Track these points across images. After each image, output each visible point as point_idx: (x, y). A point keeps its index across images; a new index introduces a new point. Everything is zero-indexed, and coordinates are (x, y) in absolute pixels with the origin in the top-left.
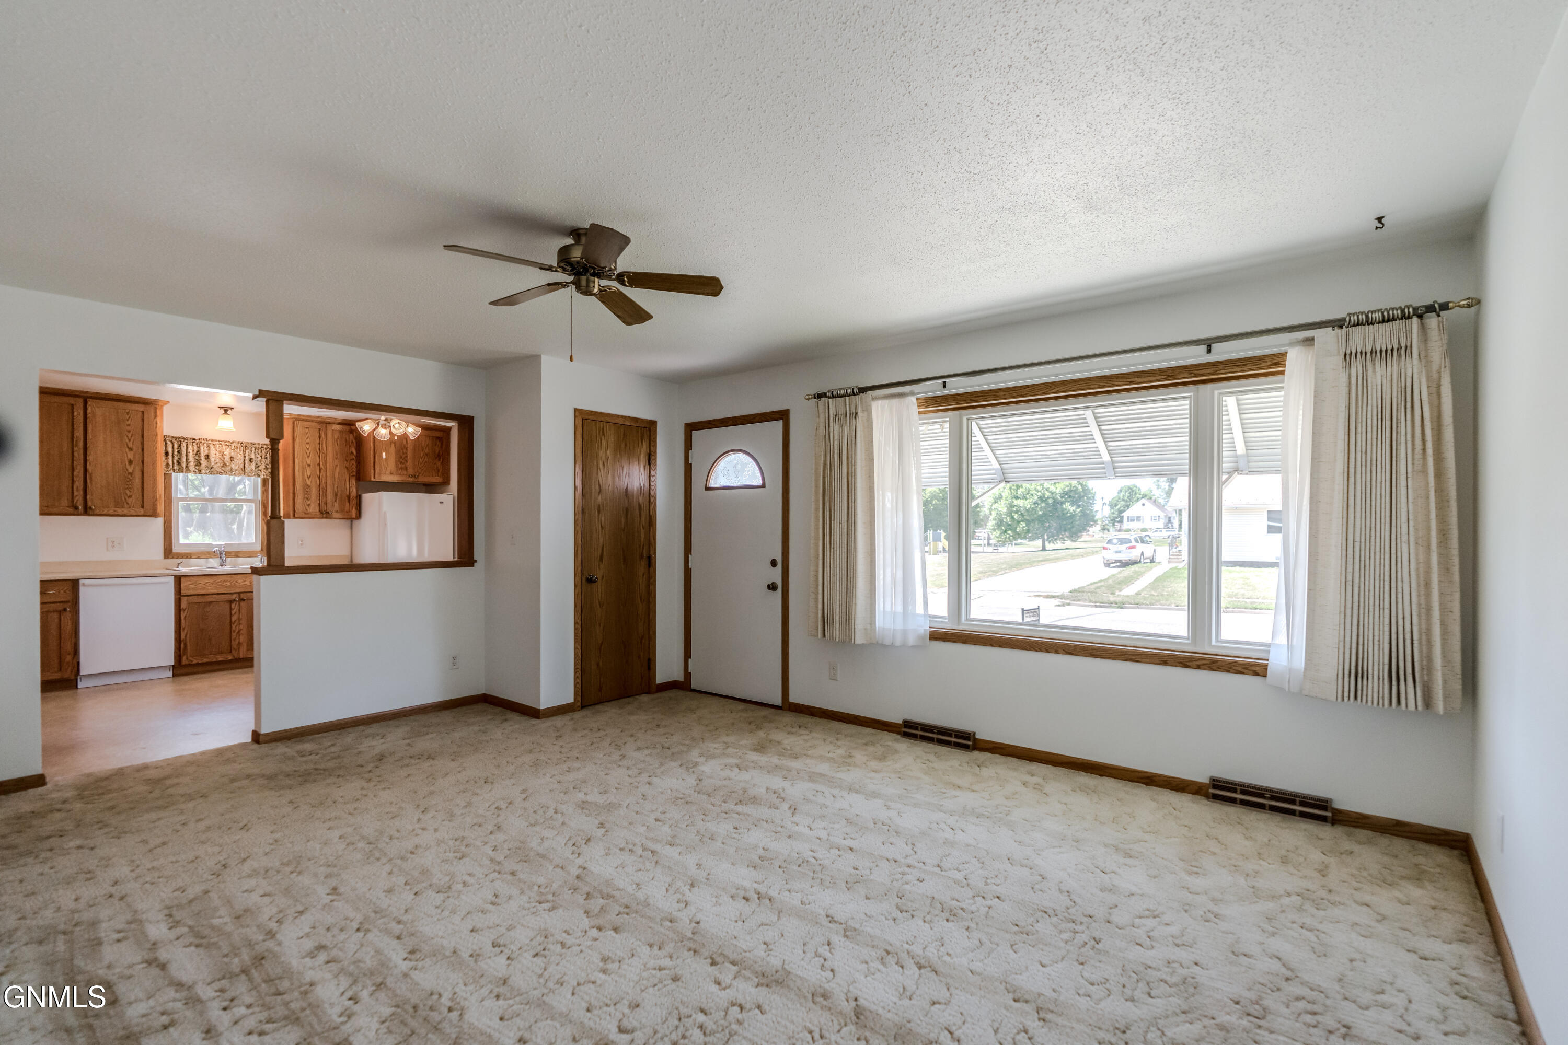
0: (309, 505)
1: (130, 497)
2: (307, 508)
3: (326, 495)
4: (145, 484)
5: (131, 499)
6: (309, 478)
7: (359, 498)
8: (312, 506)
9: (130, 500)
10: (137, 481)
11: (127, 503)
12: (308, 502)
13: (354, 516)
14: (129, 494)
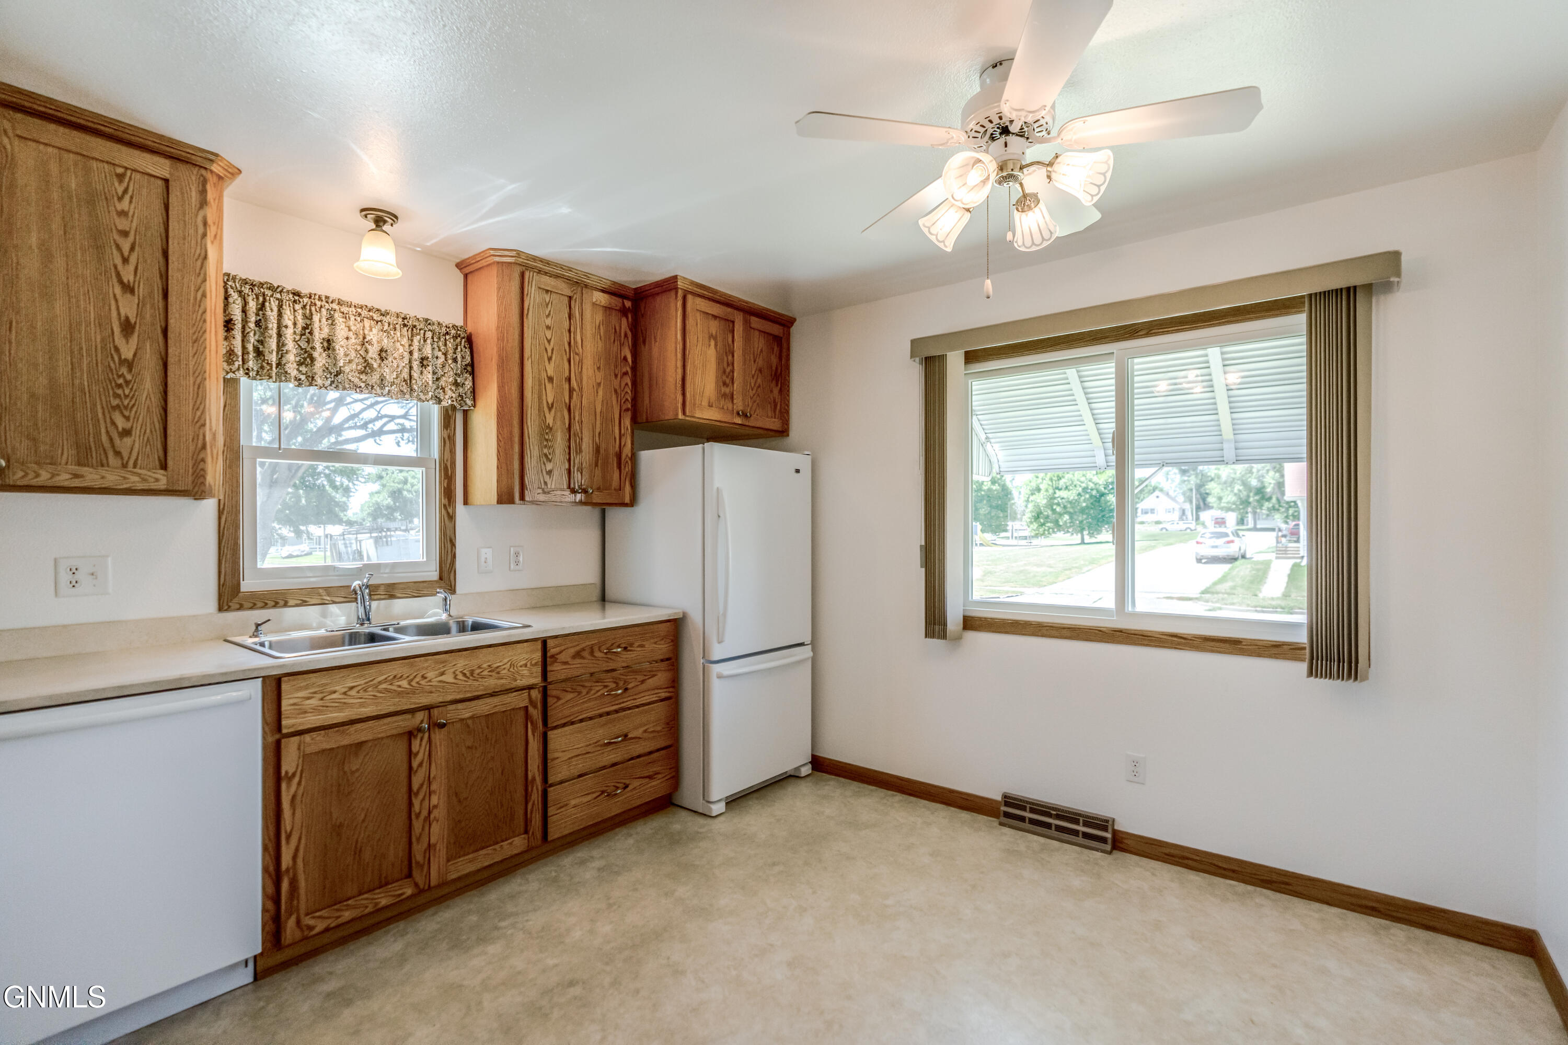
0: (550, 473)
1: (126, 433)
2: (547, 478)
3: (581, 451)
4: (171, 398)
5: (128, 441)
6: (550, 409)
7: (634, 458)
8: (556, 473)
9: (124, 444)
10: (148, 385)
11: (118, 453)
12: (549, 466)
13: (627, 500)
14: (121, 423)
